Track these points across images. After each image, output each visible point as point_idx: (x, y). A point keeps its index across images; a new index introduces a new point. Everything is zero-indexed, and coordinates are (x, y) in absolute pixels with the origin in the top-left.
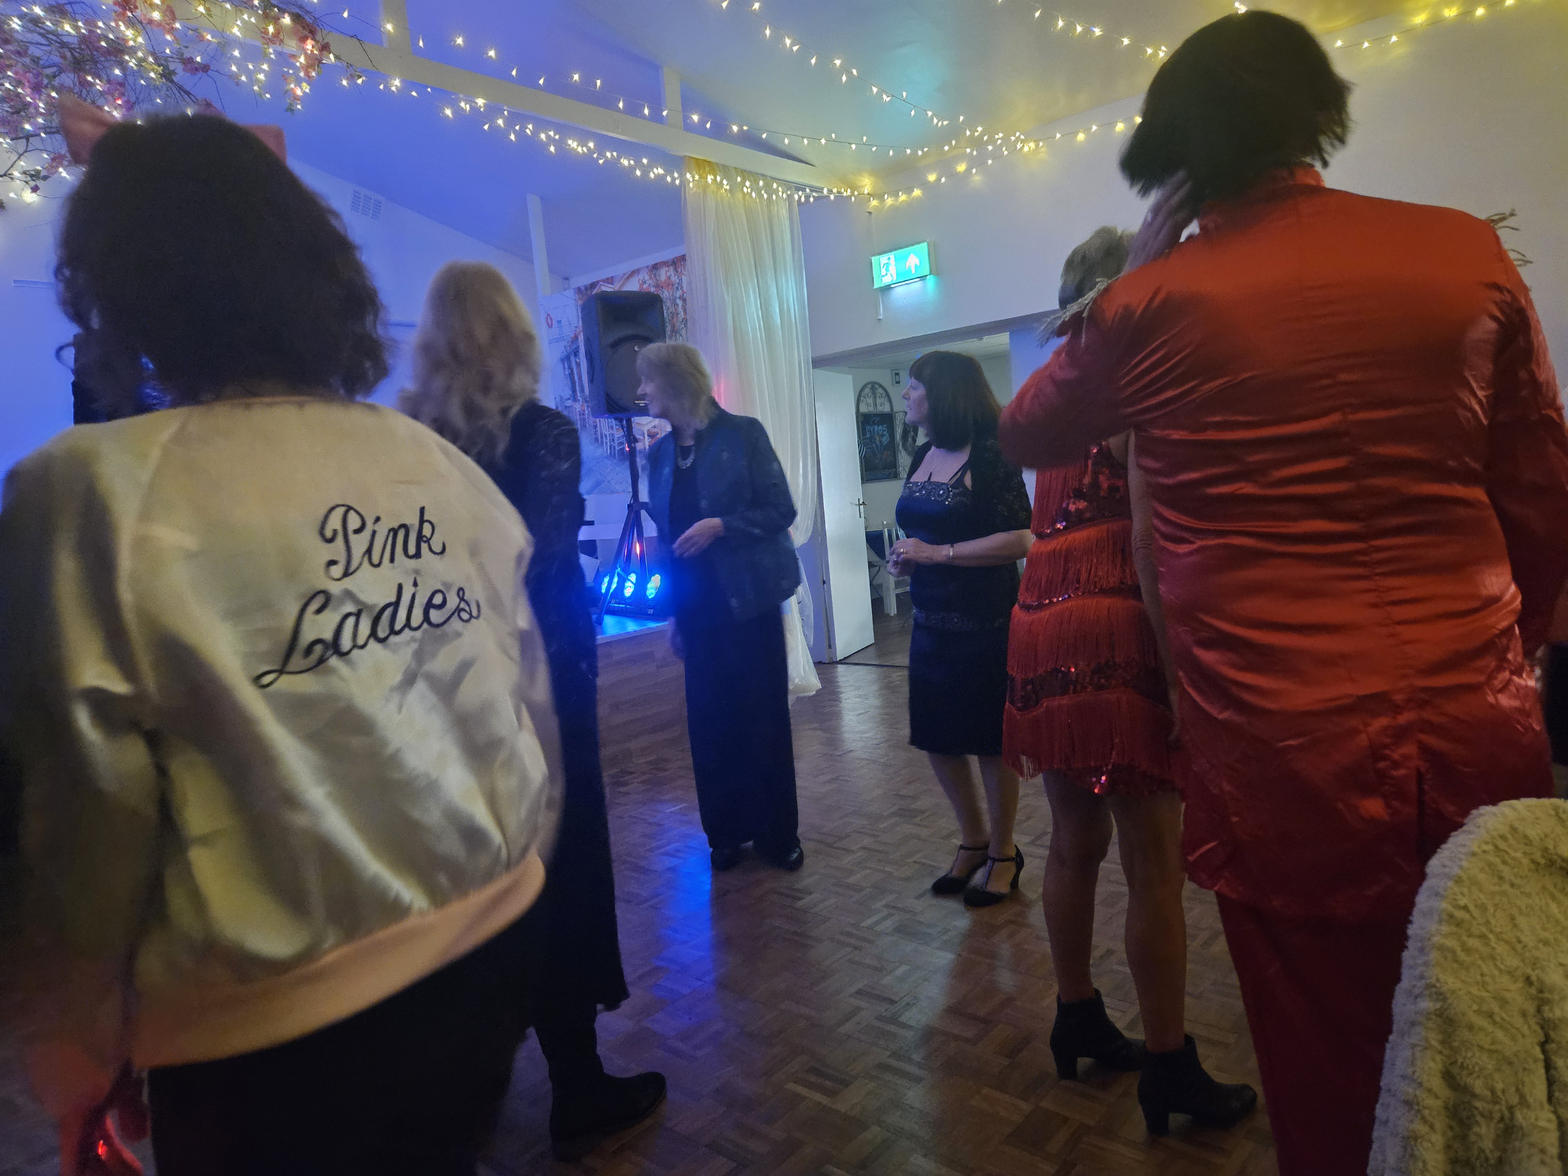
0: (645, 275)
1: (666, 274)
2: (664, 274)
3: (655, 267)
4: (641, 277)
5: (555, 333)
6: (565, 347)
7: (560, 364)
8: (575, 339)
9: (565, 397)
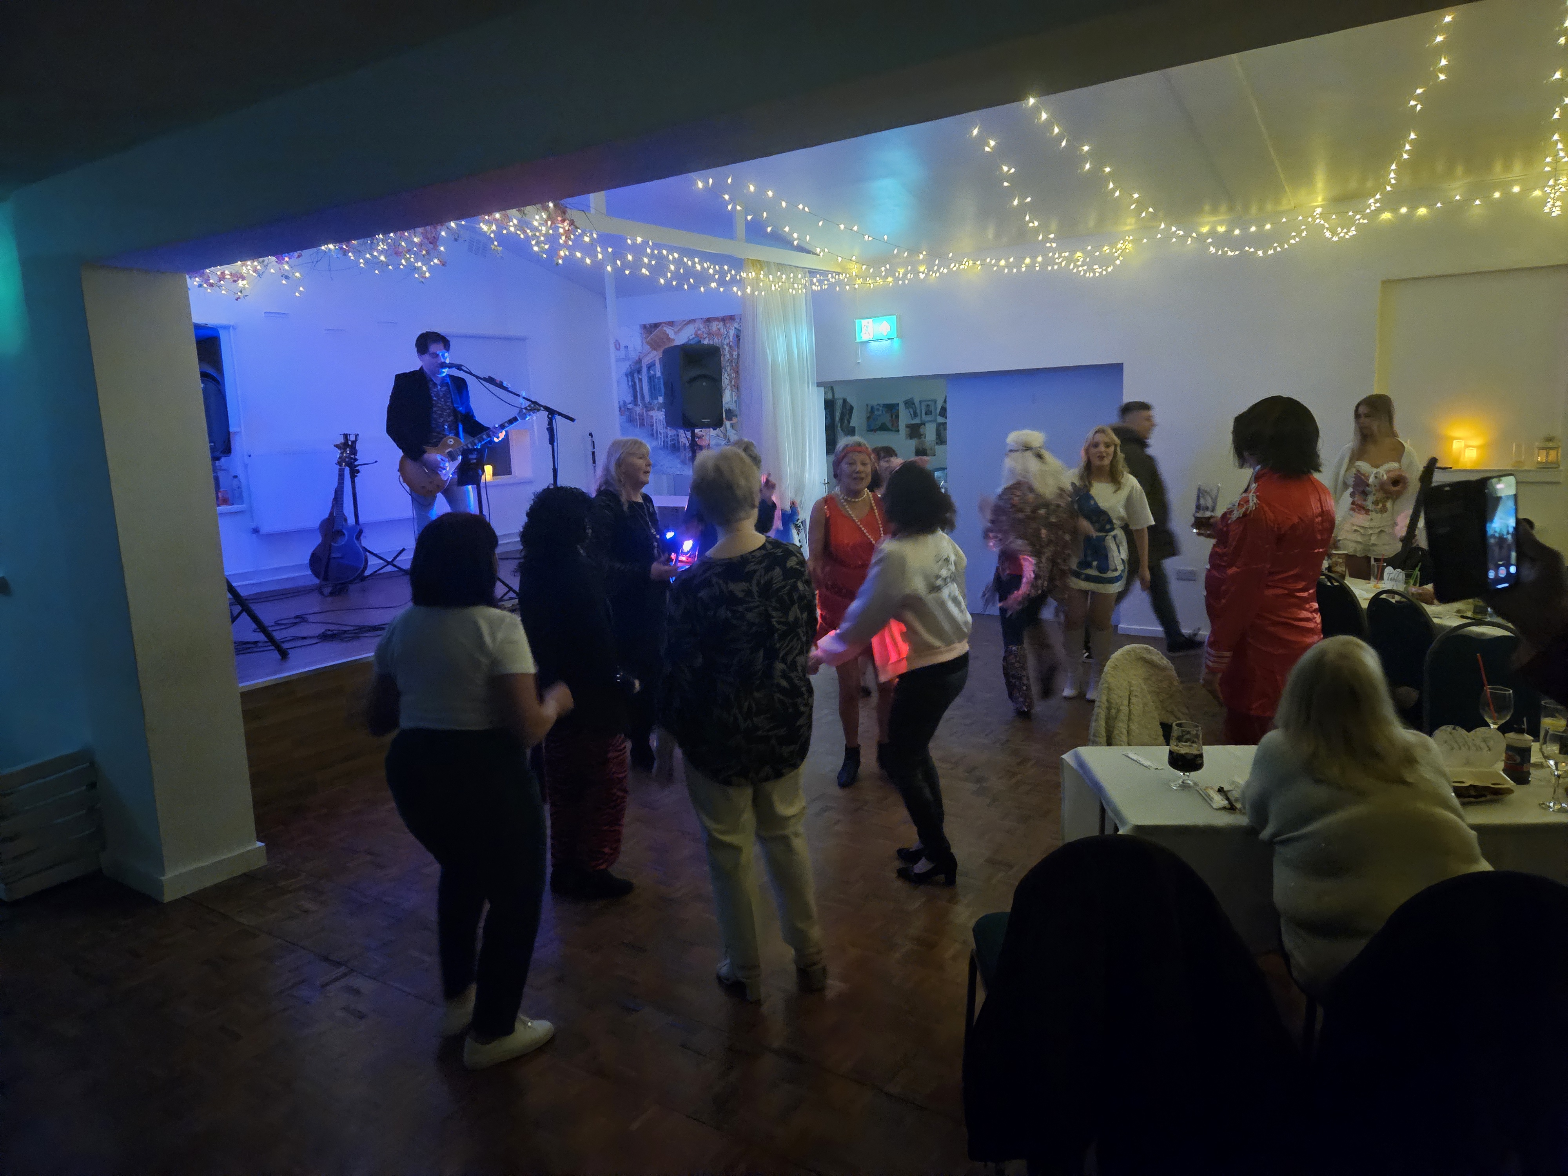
5: (622, 353)
6: (630, 366)
7: (625, 378)
8: (639, 361)
9: (628, 401)
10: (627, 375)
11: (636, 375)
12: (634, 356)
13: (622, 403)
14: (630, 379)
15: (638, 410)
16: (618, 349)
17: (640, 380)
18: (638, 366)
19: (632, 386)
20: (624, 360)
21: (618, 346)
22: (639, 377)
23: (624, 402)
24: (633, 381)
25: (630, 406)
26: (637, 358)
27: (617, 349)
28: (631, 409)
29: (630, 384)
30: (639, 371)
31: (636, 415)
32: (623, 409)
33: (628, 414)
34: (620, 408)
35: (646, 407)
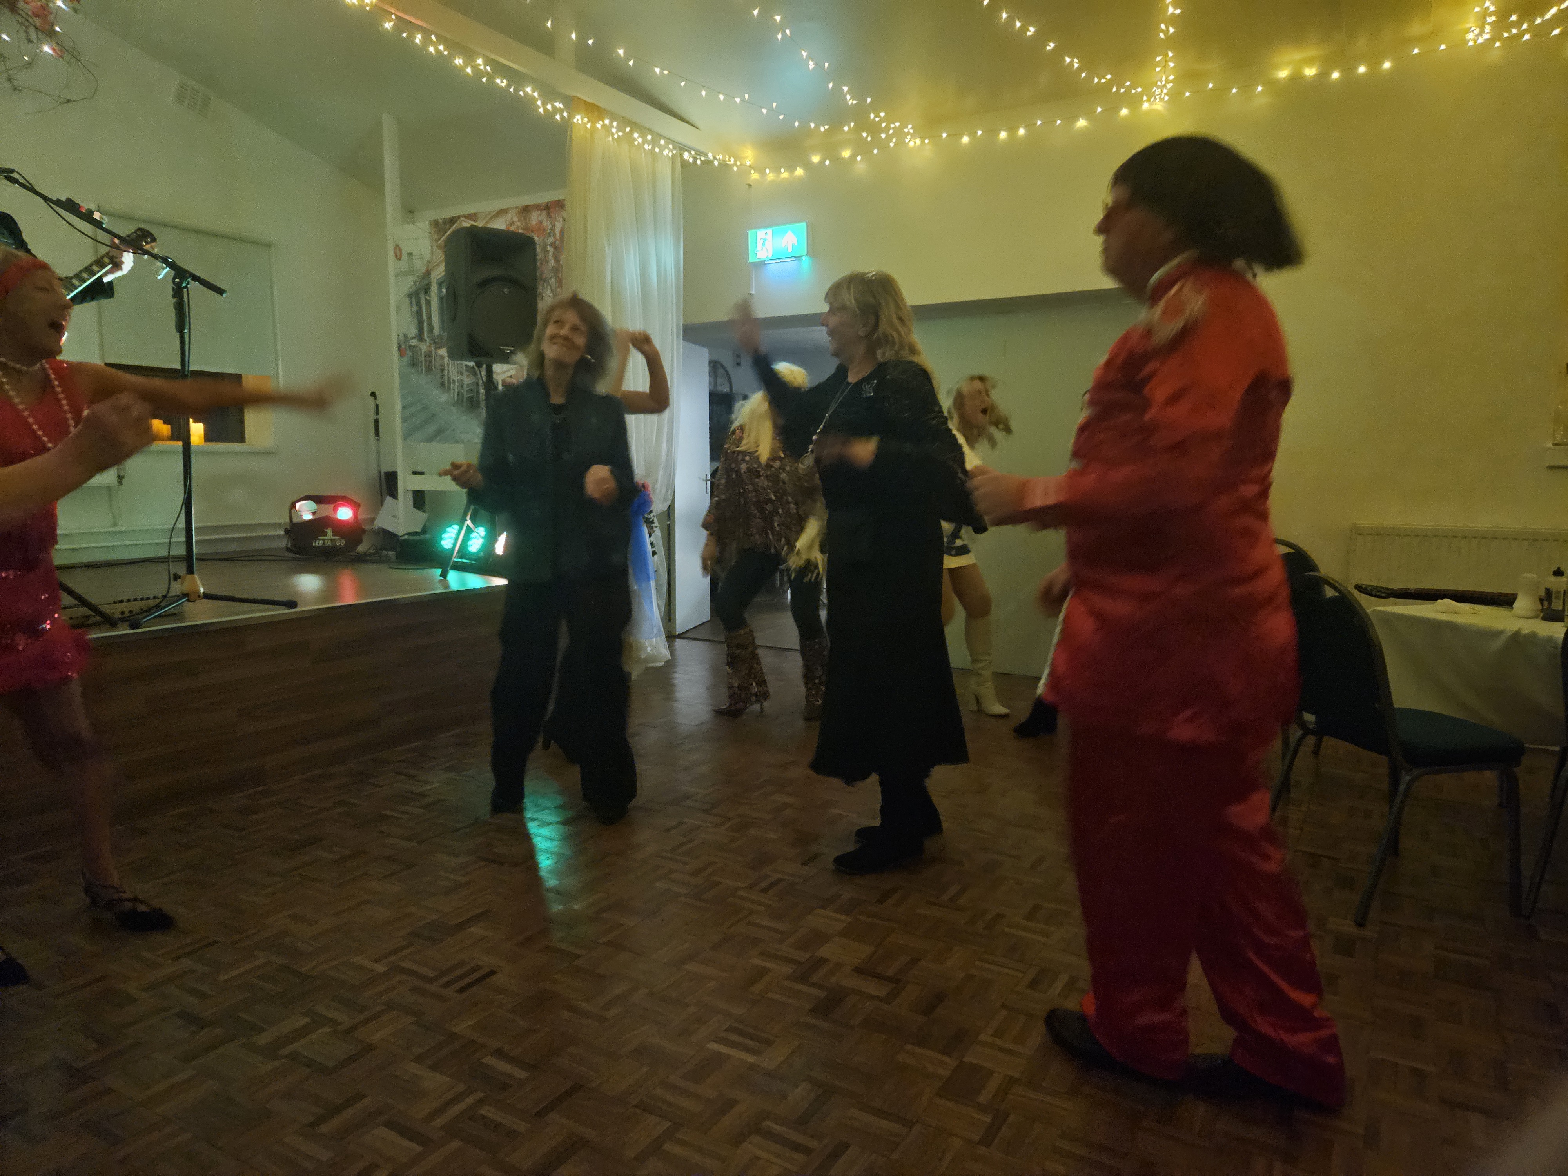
0: (512, 216)
1: (538, 217)
2: (535, 218)
3: (526, 210)
4: (509, 216)
5: (403, 265)
6: (415, 282)
7: (407, 300)
8: (428, 273)
9: (410, 335)
10: (410, 296)
11: (422, 296)
12: (420, 266)
13: (402, 337)
14: (414, 303)
15: (424, 347)
16: (399, 257)
17: (428, 303)
18: (425, 282)
19: (417, 312)
20: (406, 274)
21: (398, 251)
22: (426, 299)
23: (405, 336)
24: (419, 304)
25: (414, 342)
26: (424, 270)
27: (396, 256)
28: (414, 346)
29: (414, 309)
30: (427, 290)
31: (421, 354)
32: (403, 346)
33: (409, 353)
34: (399, 346)
35: (435, 343)
